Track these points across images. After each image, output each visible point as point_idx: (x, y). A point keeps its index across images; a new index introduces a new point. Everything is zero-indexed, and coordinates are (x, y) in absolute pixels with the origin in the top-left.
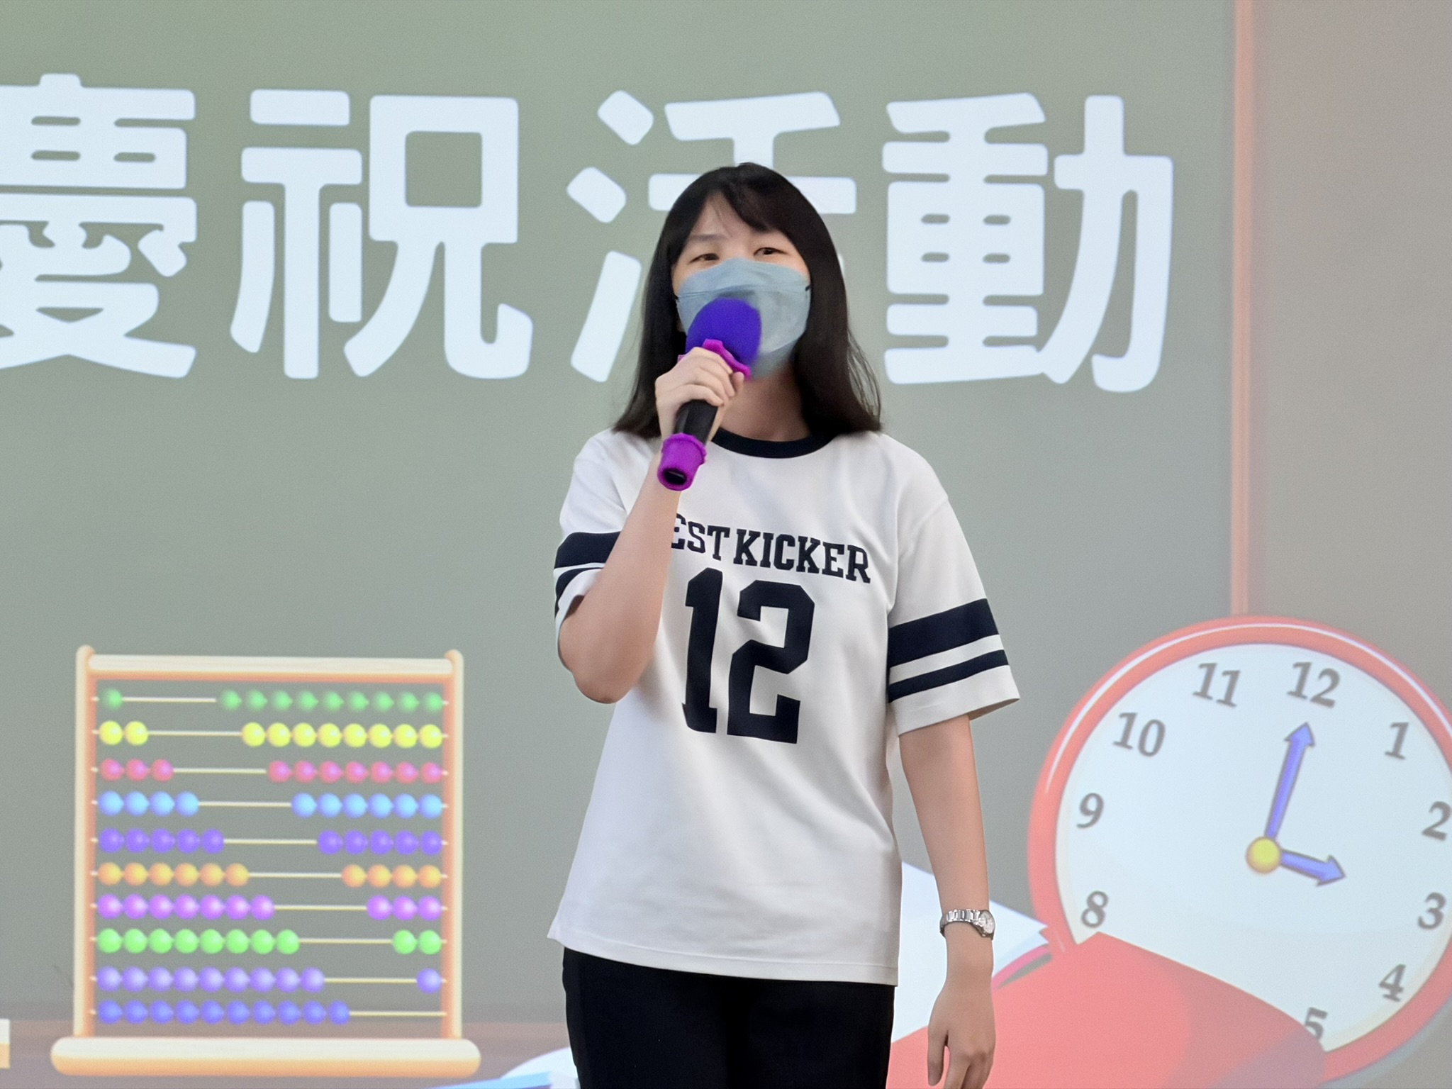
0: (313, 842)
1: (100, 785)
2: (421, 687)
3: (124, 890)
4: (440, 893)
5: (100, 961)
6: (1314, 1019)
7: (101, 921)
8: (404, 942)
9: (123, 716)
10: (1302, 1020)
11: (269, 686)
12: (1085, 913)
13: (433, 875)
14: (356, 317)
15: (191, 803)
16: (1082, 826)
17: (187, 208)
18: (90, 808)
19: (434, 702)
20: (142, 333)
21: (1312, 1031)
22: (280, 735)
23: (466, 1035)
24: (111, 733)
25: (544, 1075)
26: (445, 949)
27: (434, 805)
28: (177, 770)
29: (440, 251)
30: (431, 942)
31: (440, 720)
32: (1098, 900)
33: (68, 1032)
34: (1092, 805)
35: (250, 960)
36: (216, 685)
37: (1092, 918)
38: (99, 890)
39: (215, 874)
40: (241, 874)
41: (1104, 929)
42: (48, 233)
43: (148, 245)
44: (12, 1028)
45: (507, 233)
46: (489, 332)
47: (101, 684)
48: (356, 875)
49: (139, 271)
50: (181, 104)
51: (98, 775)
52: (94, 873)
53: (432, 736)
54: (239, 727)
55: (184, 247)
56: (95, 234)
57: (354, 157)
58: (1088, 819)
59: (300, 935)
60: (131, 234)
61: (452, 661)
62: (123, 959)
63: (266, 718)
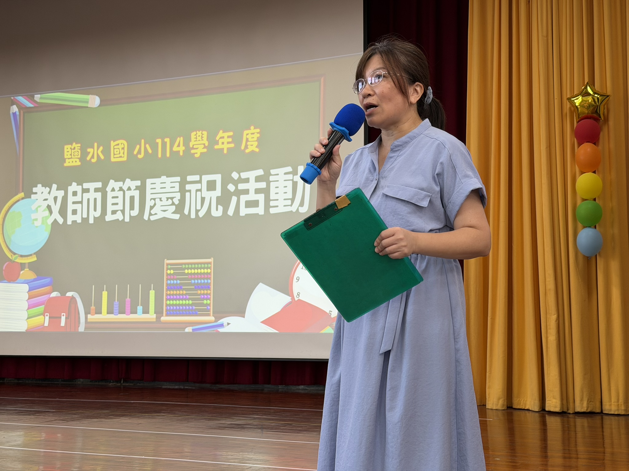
0: (193, 287)
1: (167, 279)
2: (208, 263)
3: (170, 295)
4: (210, 294)
5: (167, 305)
6: (330, 312)
7: (167, 299)
8: (205, 302)
9: (170, 269)
10: (328, 312)
11: (188, 264)
12: (297, 296)
13: (209, 292)
14: (200, 209)
15: (179, 282)
16: (297, 282)
17: (179, 194)
18: (166, 283)
19: (209, 266)
20: (173, 213)
21: (330, 314)
22: (190, 271)
23: (213, 316)
24: (169, 272)
25: (223, 322)
26: (210, 303)
27: (209, 281)
28: (177, 277)
29: (211, 198)
30: (209, 302)
31: (210, 268)
32: (299, 294)
33: (163, 316)
34: (298, 278)
35: (186, 305)
36: (182, 264)
37: (298, 296)
38: (167, 295)
39: (181, 292)
40: (185, 292)
41: (300, 298)
42: (162, 199)
43: (174, 200)
44: (156, 315)
45: (220, 195)
46: (217, 210)
47: (168, 264)
48: (199, 292)
49: (173, 204)
50: (178, 179)
51: (167, 278)
52: (166, 292)
53: (209, 271)
54: (184, 270)
55: (179, 200)
56: (168, 199)
57: (200, 184)
58: (297, 281)
59: (192, 301)
60: (172, 198)
61: (212, 259)
62: (170, 305)
63: (188, 269)
